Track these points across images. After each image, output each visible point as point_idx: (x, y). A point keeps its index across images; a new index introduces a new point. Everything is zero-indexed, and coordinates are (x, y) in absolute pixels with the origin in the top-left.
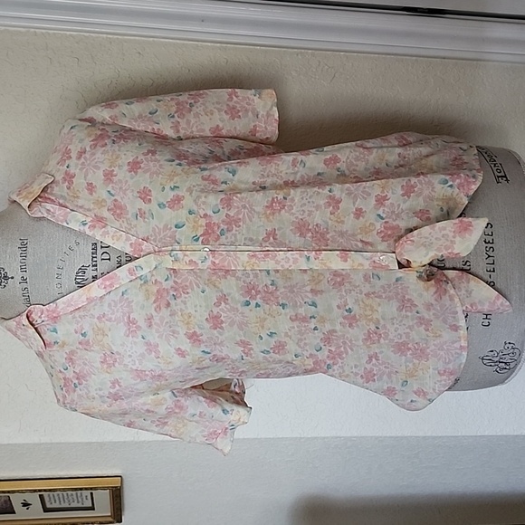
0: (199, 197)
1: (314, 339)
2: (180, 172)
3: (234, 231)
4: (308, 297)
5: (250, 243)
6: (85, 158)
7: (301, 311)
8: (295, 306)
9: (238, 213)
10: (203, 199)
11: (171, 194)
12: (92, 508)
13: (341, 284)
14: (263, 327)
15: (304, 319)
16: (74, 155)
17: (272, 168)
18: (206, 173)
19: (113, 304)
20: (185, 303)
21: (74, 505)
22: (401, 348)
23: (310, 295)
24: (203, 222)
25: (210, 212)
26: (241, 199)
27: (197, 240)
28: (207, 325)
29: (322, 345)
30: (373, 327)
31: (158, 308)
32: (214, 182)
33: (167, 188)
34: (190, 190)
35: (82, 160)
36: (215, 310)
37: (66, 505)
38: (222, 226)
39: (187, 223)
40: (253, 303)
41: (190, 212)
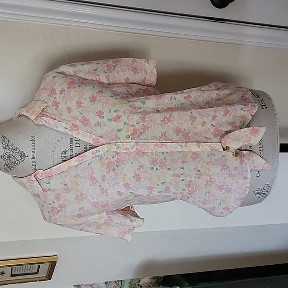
0: (129, 116)
1: (182, 185)
2: (118, 103)
3: (146, 133)
4: (180, 165)
5: (154, 139)
6: (64, 94)
7: (177, 172)
8: (174, 169)
9: (148, 124)
10: (131, 117)
11: (115, 114)
12: (37, 273)
13: (196, 158)
14: (159, 180)
15: (178, 176)
16: (58, 92)
17: (161, 101)
18: (131, 103)
19: (83, 169)
20: (123, 169)
21: (27, 272)
22: (220, 188)
23: (181, 164)
24: (131, 128)
25: (135, 124)
26: (150, 117)
27: (129, 137)
28: (134, 180)
29: (186, 188)
30: (209, 179)
31: (108, 172)
32: (135, 108)
33: (112, 111)
34: (124, 112)
35: (63, 95)
36: (138, 172)
37: (23, 272)
38: (141, 130)
39: (123, 129)
40: (155, 168)
41: (125, 124)
